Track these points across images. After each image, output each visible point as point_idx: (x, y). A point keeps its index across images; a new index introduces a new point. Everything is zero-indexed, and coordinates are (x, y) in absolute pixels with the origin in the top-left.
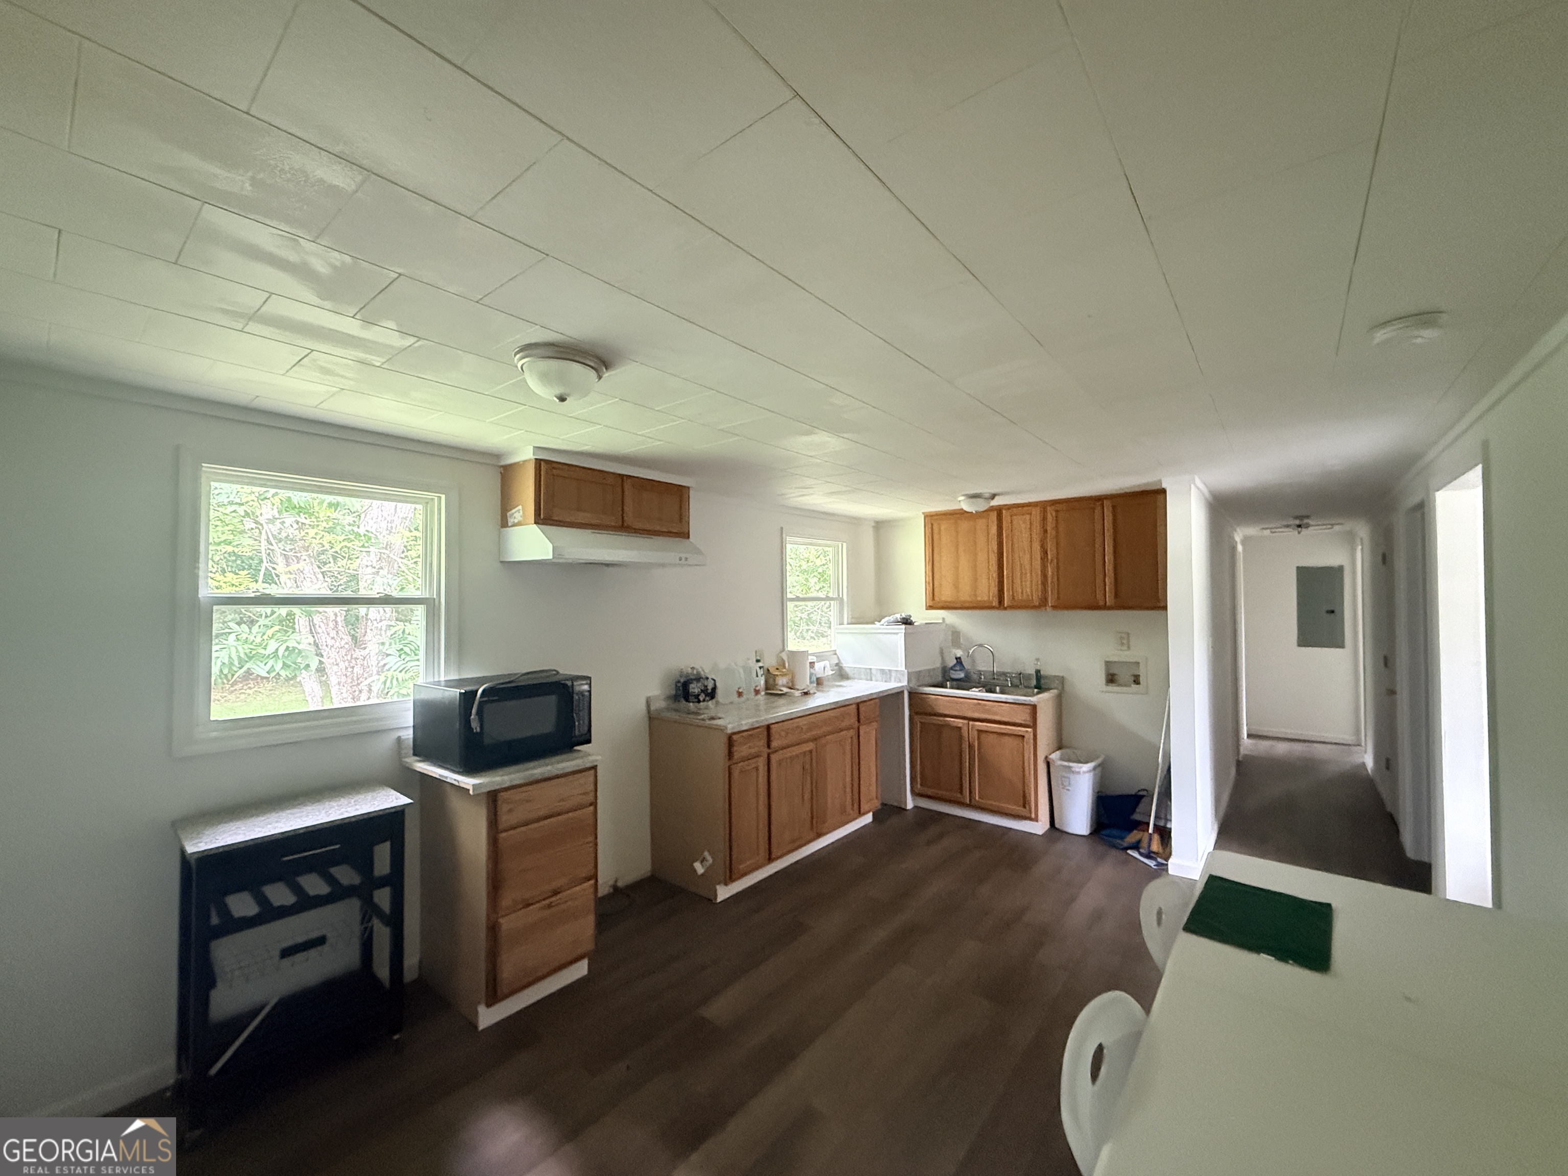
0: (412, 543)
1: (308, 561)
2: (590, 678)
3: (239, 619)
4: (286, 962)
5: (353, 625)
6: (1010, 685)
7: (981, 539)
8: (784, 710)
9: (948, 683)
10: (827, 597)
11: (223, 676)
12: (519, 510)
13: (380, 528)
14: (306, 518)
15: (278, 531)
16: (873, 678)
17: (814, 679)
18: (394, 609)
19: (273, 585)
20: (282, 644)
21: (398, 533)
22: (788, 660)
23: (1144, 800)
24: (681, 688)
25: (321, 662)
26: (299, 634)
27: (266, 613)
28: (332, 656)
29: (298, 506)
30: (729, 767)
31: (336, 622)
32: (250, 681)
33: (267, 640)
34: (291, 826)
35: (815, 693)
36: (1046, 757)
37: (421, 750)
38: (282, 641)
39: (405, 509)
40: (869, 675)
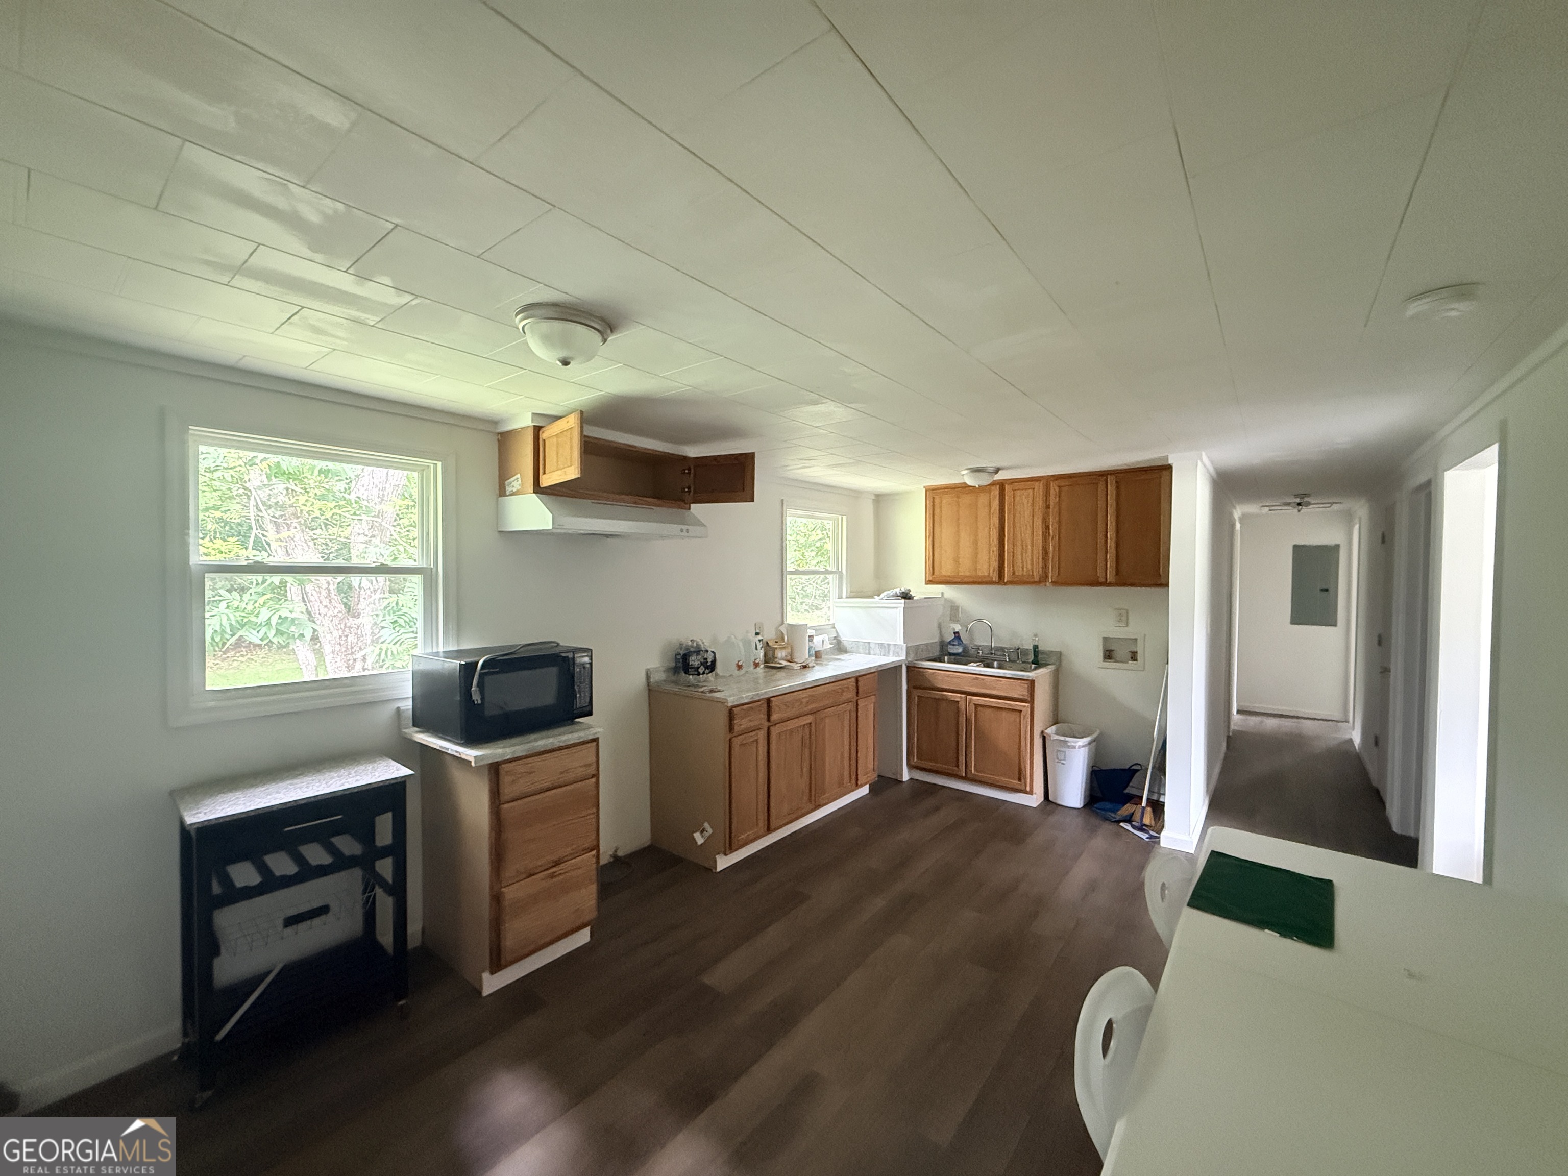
0: (404, 511)
1: (298, 528)
2: (591, 650)
3: (229, 587)
4: (289, 930)
5: (345, 593)
6: (1007, 660)
7: (983, 513)
8: (785, 683)
9: (946, 658)
10: (827, 570)
11: (215, 644)
12: (518, 478)
13: (372, 495)
14: (296, 485)
15: (268, 497)
16: (872, 652)
17: (813, 652)
18: (387, 578)
19: (263, 552)
20: (275, 613)
21: (390, 501)
22: (787, 632)
23: (1138, 774)
24: (681, 660)
25: (315, 630)
26: (291, 603)
27: (257, 581)
28: (326, 625)
29: (287, 472)
30: (730, 740)
31: (329, 590)
32: (243, 649)
33: (259, 607)
34: (291, 797)
35: (814, 666)
36: (1042, 732)
37: (420, 721)
38: (274, 609)
39: (397, 476)
40: (868, 648)
